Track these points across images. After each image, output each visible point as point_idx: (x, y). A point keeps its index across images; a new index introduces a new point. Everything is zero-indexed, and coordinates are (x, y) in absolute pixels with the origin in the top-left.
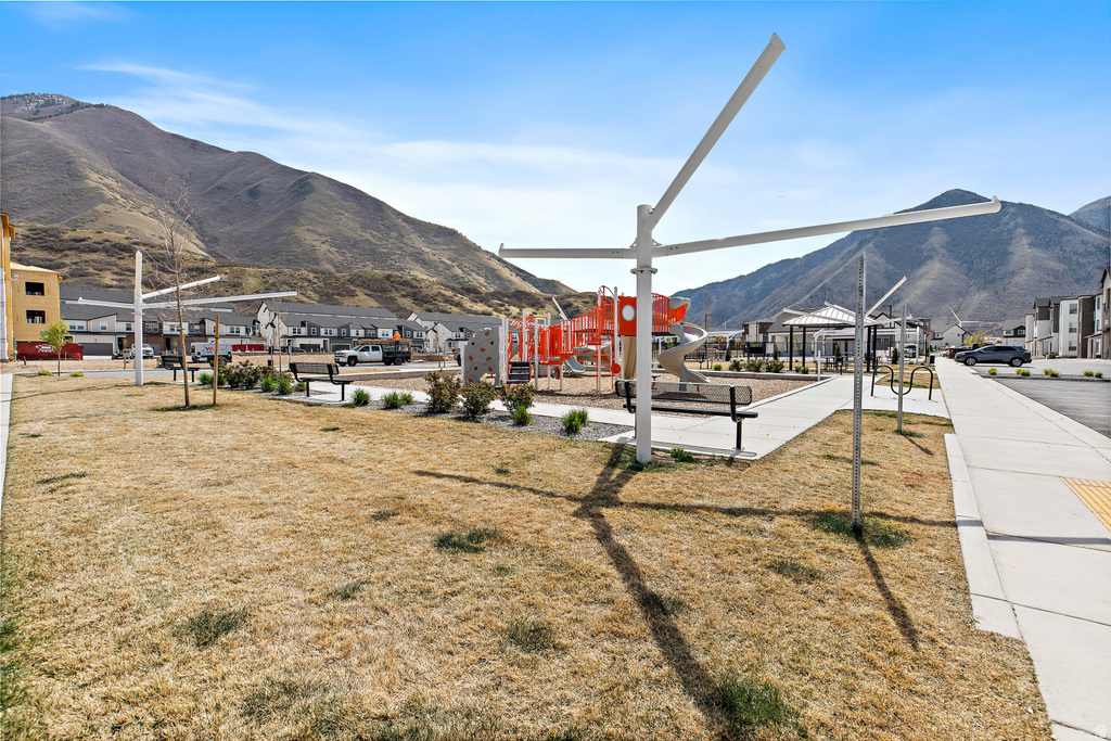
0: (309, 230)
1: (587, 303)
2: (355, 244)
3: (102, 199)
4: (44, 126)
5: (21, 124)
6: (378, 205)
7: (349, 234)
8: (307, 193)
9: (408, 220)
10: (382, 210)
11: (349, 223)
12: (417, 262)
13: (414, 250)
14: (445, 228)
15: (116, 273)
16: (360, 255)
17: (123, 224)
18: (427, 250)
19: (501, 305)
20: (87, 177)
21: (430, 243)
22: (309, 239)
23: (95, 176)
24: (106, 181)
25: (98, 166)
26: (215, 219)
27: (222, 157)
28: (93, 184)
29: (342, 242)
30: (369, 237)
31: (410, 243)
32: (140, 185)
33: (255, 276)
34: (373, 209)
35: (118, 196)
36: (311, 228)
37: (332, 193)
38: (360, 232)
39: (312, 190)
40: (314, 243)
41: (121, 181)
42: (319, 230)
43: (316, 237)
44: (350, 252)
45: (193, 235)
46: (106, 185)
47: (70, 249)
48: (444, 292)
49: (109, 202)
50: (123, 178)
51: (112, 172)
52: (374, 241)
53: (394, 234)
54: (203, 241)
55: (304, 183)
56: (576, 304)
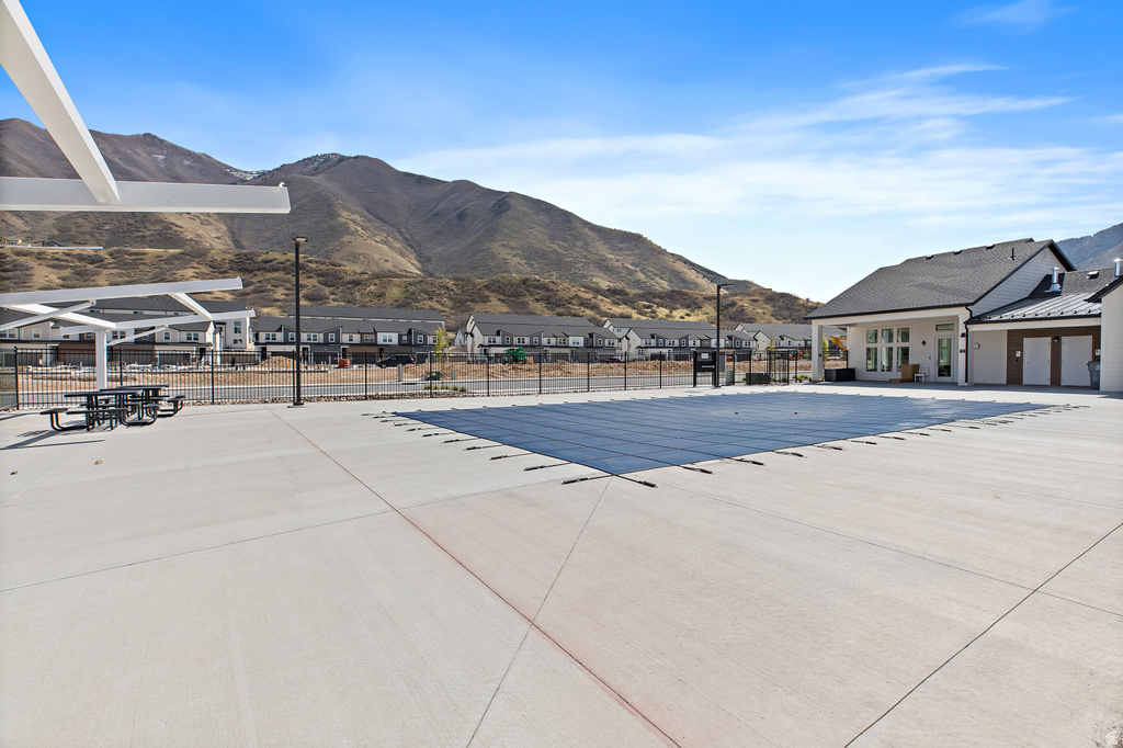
0: (503, 245)
1: (756, 301)
2: (543, 255)
3: (347, 231)
4: (318, 179)
5: (303, 179)
6: (567, 216)
7: (538, 245)
8: (504, 211)
9: (593, 228)
10: (570, 221)
11: (538, 236)
12: (600, 269)
13: (597, 257)
14: (630, 233)
15: (287, 289)
16: (547, 265)
17: (359, 251)
18: (611, 256)
19: (648, 307)
20: (340, 215)
21: (614, 249)
22: (502, 253)
23: (345, 214)
24: (353, 217)
25: (349, 205)
26: (430, 242)
27: (440, 187)
28: (343, 220)
29: (531, 254)
30: (556, 248)
31: (594, 250)
32: (378, 218)
33: (399, 286)
34: (561, 221)
35: (359, 229)
36: (504, 242)
37: (526, 209)
38: (548, 243)
39: (509, 208)
40: (507, 257)
41: (364, 216)
42: (512, 244)
43: (509, 251)
44: (538, 263)
45: (412, 257)
46: (352, 220)
47: (259, 270)
48: (581, 294)
49: (352, 234)
50: (366, 213)
51: (359, 209)
52: (560, 251)
53: (579, 243)
54: (419, 261)
55: (502, 203)
56: (741, 303)
